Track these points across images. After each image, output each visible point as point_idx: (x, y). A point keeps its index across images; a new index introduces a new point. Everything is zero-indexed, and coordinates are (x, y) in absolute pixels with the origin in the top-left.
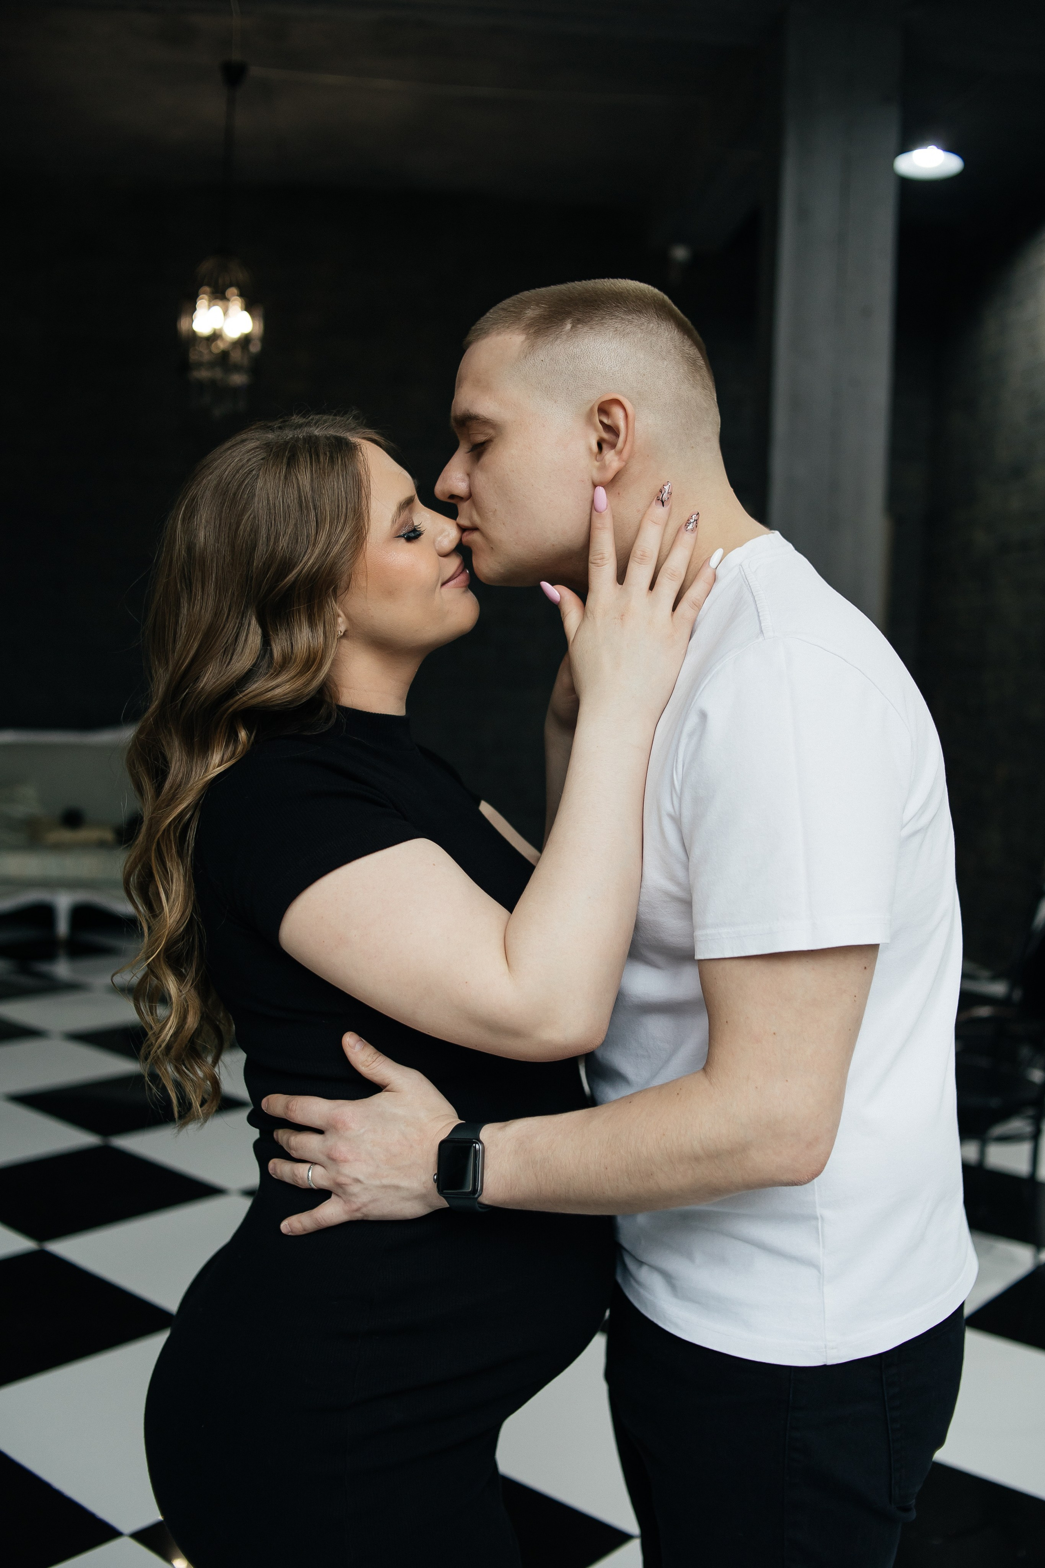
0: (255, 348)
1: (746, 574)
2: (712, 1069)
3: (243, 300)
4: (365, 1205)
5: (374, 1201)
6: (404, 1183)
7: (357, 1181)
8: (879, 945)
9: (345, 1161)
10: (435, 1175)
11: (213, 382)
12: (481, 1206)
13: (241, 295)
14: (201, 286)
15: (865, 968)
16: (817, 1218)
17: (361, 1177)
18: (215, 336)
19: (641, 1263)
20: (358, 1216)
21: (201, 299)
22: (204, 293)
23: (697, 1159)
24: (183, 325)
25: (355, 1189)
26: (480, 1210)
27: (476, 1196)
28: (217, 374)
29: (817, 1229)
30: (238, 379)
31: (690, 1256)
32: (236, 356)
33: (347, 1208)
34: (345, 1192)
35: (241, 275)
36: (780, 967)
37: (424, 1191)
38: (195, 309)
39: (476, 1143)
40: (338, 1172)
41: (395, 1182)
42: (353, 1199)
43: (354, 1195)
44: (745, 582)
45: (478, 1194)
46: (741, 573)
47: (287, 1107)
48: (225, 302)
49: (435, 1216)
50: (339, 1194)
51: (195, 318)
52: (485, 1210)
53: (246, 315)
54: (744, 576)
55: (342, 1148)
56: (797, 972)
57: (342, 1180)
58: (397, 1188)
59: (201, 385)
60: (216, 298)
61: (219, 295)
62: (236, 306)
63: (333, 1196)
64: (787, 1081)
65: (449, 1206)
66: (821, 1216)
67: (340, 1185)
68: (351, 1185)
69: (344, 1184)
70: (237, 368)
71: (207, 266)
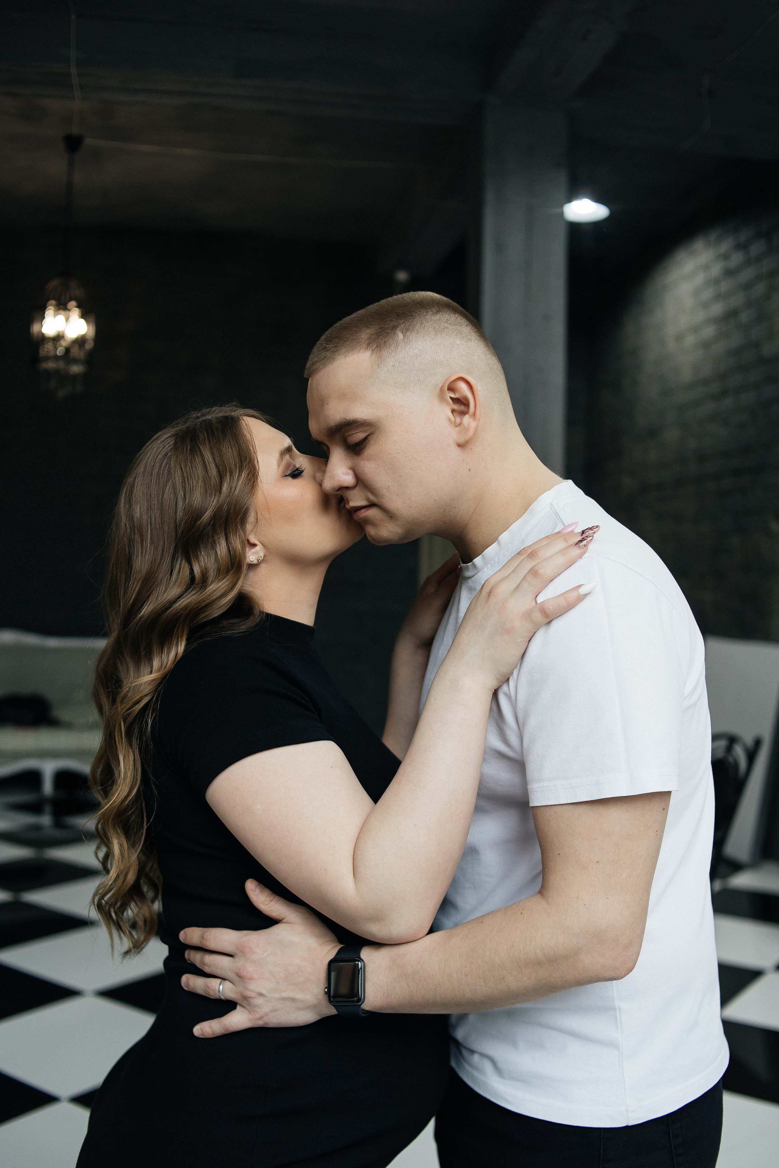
0: (89, 346)
1: (557, 510)
2: (548, 893)
3: (80, 311)
4: (266, 1015)
5: (274, 1010)
6: (299, 996)
7: (261, 995)
8: (671, 791)
9: (251, 979)
10: (326, 988)
11: (57, 371)
12: (364, 1012)
13: (78, 307)
14: (48, 300)
15: (664, 809)
16: (615, 1009)
17: (264, 992)
18: (59, 338)
19: (472, 1052)
20: (260, 1023)
21: (49, 310)
22: (51, 305)
23: (539, 963)
24: (35, 328)
25: (259, 1001)
26: (363, 1015)
27: (360, 1003)
28: (61, 365)
29: (616, 1017)
30: (76, 369)
31: (514, 1044)
32: (75, 352)
33: (251, 1017)
34: (249, 1004)
35: (78, 292)
36: (601, 810)
37: (315, 1002)
38: (44, 318)
39: (358, 961)
40: (245, 988)
41: (292, 995)
42: (258, 1010)
43: (258, 1006)
44: (556, 516)
45: (361, 1002)
46: (552, 510)
47: (203, 937)
48: (67, 312)
49: (323, 1023)
50: (243, 1005)
51: (44, 324)
52: (366, 1015)
53: (83, 321)
54: (555, 512)
55: (249, 969)
56: (614, 813)
57: (249, 994)
58: (293, 1000)
59: (48, 374)
60: (59, 309)
61: (62, 306)
62: (75, 314)
63: (238, 1007)
64: (608, 898)
65: (337, 1013)
66: (619, 1008)
67: (245, 998)
68: (255, 998)
69: (249, 997)
70: (75, 361)
71: (54, 284)
